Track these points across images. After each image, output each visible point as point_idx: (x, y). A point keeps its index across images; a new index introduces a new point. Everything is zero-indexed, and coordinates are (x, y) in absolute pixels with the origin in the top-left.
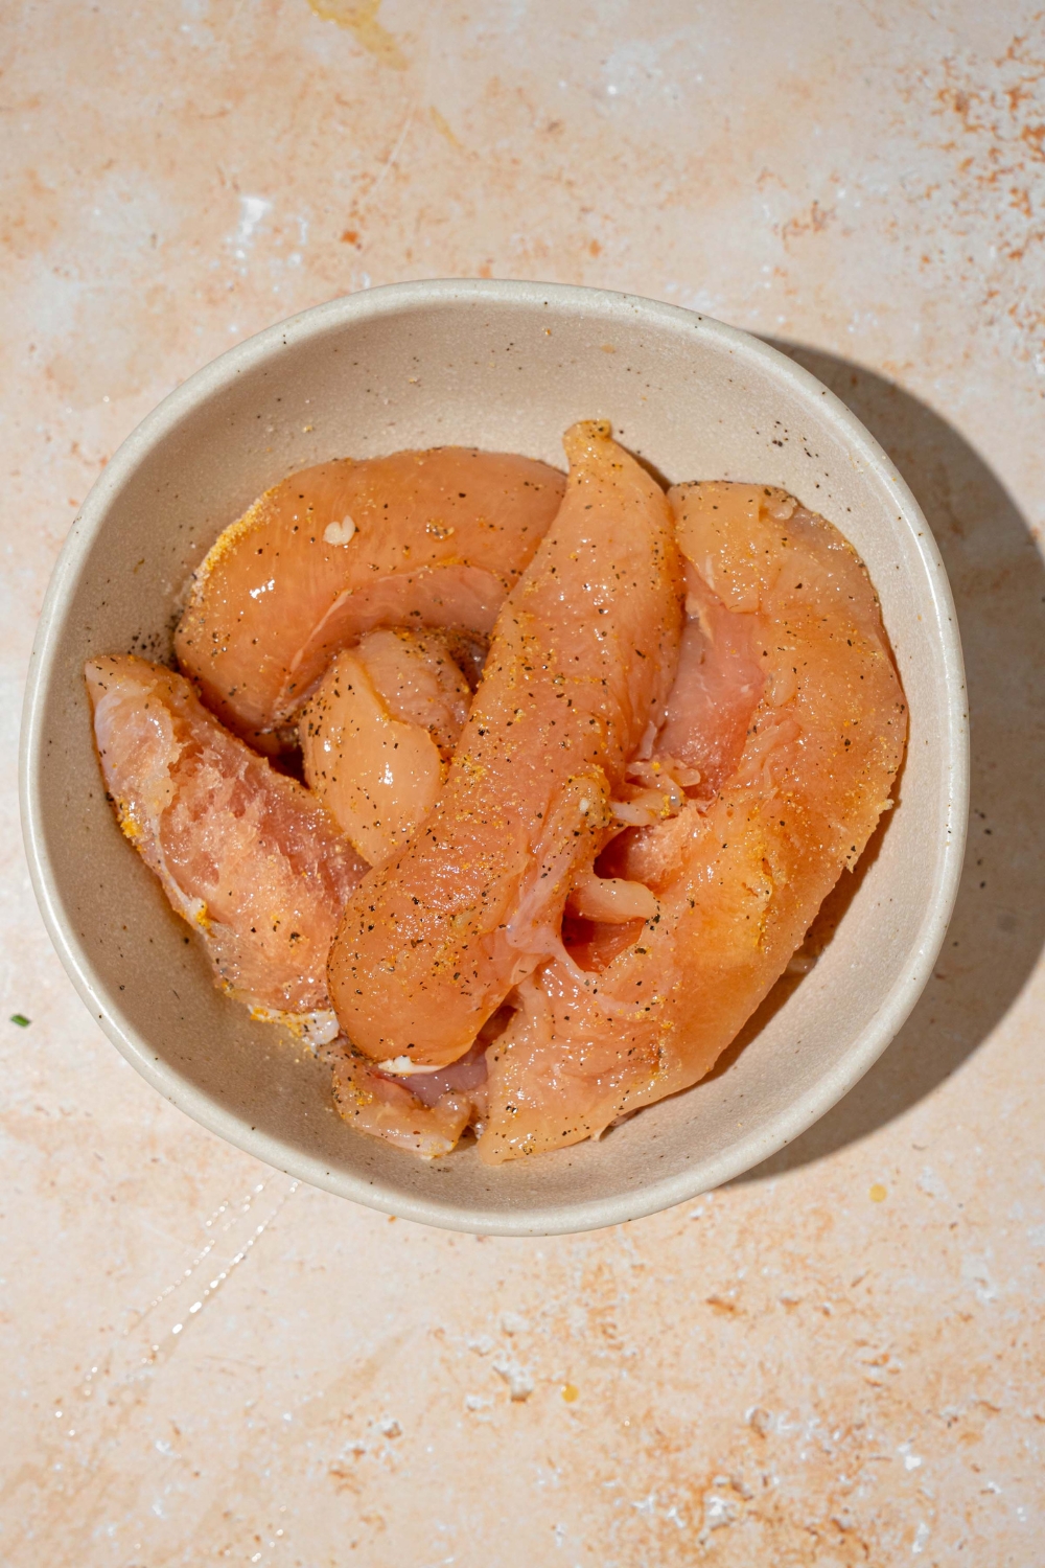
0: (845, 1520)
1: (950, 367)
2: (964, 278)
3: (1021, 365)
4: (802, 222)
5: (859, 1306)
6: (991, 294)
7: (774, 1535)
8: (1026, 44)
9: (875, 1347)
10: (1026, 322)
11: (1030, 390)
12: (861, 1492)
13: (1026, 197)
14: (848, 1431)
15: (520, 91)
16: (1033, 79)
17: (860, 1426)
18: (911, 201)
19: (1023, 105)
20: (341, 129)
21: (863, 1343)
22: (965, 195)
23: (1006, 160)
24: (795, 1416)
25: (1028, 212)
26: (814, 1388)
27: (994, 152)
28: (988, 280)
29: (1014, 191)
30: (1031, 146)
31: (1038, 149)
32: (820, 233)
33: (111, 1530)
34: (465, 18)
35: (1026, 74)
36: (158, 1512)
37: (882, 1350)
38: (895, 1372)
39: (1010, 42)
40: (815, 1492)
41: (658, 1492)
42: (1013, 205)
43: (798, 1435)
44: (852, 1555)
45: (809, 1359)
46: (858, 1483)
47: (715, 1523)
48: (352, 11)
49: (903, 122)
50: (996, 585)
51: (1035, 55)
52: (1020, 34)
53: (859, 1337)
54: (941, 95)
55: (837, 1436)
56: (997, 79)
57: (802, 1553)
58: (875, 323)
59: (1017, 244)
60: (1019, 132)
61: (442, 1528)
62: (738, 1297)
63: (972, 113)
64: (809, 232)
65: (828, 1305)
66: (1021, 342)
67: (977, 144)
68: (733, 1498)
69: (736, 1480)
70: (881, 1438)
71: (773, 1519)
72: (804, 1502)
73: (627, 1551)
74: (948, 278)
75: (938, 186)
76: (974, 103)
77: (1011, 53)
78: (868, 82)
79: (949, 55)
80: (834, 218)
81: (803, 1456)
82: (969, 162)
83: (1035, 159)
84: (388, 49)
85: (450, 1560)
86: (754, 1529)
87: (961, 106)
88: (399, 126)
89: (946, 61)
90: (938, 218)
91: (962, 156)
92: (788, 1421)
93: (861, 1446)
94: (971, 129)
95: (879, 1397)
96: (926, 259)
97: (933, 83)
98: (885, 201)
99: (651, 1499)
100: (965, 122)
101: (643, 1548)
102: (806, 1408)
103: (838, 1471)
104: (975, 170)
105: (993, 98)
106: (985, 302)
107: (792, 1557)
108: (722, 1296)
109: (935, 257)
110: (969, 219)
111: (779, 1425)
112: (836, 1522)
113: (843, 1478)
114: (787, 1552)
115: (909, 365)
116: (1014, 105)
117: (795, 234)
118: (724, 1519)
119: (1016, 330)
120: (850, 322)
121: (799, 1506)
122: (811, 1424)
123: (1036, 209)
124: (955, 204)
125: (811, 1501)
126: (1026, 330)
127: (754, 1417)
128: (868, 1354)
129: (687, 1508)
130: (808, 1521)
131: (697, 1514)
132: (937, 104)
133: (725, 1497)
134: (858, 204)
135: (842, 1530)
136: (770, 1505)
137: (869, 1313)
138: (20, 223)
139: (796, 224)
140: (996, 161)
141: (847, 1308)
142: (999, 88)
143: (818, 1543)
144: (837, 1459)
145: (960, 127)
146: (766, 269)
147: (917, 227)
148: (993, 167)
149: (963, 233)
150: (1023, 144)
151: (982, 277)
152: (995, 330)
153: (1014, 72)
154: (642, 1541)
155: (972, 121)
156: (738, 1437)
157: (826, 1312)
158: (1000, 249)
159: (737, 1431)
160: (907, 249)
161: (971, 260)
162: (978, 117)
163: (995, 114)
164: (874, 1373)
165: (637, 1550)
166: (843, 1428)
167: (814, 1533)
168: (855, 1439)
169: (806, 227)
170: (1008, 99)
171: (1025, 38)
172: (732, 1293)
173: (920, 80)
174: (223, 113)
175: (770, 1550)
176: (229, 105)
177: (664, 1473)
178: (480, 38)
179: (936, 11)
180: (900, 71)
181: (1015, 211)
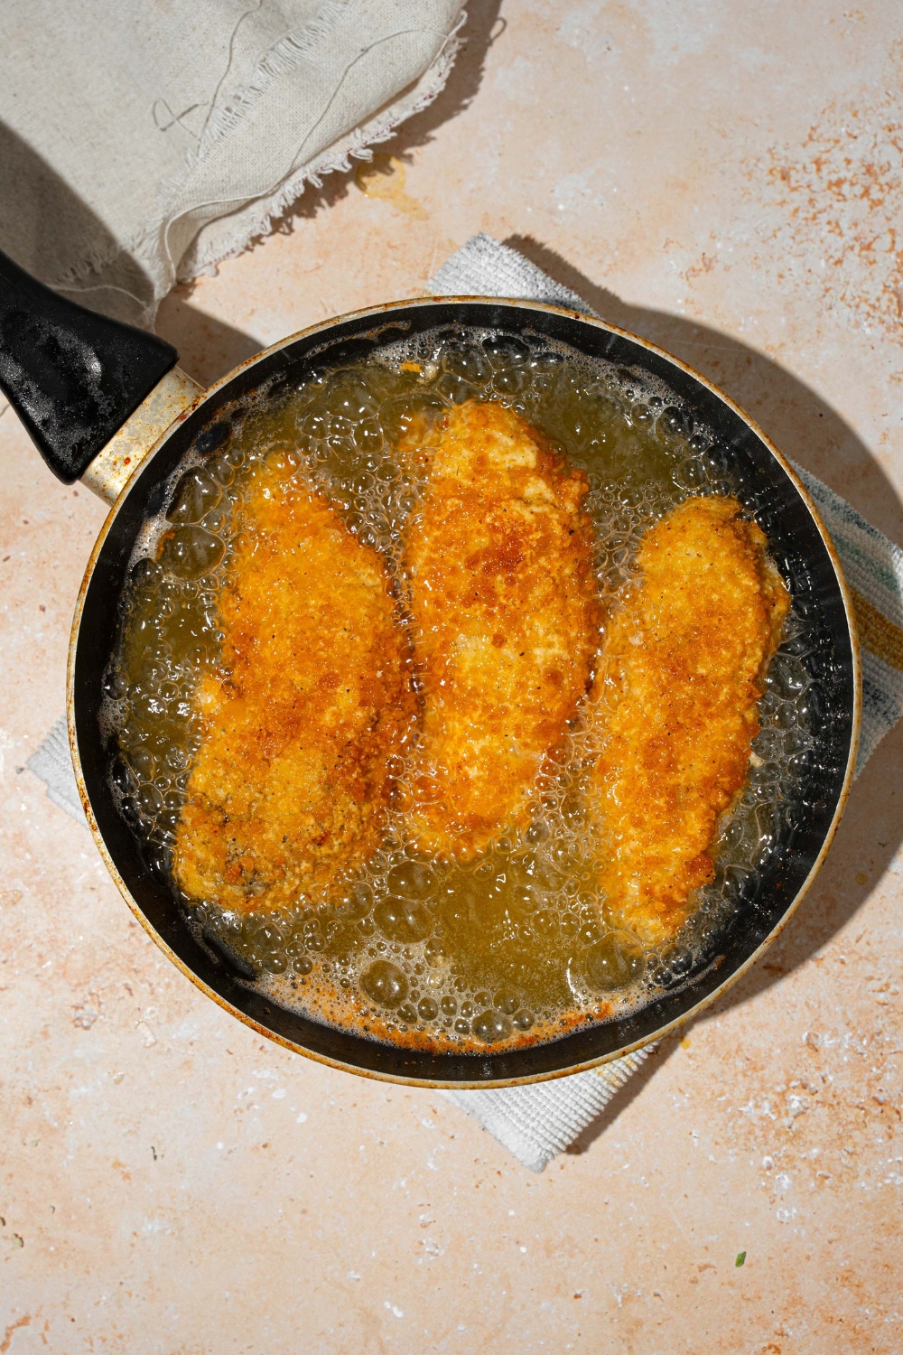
0: (881, 1097)
1: (809, 341)
2: (807, 283)
3: (855, 331)
4: (697, 268)
5: (863, 955)
6: (827, 290)
7: (836, 1114)
8: (819, 131)
9: (879, 979)
10: (852, 304)
11: (864, 346)
12: (888, 1076)
13: (837, 225)
14: (872, 1038)
15: (503, 218)
16: (828, 151)
17: (879, 1033)
18: (764, 242)
19: (825, 169)
20: (394, 263)
21: (871, 978)
22: (798, 231)
23: (820, 205)
24: (835, 1034)
25: (841, 234)
26: (844, 1013)
27: (811, 201)
28: (823, 282)
29: (829, 223)
30: (834, 193)
31: (839, 194)
32: (710, 272)
33: (403, 1183)
34: (460, 181)
35: (823, 149)
36: (432, 1166)
37: (884, 981)
38: (895, 993)
39: (809, 131)
40: (858, 1081)
41: (754, 1098)
42: (830, 232)
43: (840, 1046)
44: (890, 1119)
45: (837, 995)
46: (884, 1071)
47: (795, 1113)
48: (388, 190)
49: (749, 193)
50: (865, 474)
51: (826, 136)
52: (814, 125)
53: (867, 975)
54: (771, 172)
55: (865, 1042)
56: (805, 156)
57: (858, 1124)
58: (756, 322)
59: (838, 255)
60: (825, 185)
61: (618, 1146)
62: (783, 961)
63: (793, 180)
64: (703, 273)
65: (842, 957)
66: (852, 316)
67: (800, 198)
68: (805, 1094)
69: (804, 1082)
70: (895, 1038)
71: (833, 1104)
72: (853, 1090)
73: (741, 1141)
74: (797, 285)
75: (780, 229)
76: (793, 173)
77: (811, 138)
78: (723, 172)
79: (771, 146)
80: (717, 261)
81: (845, 1059)
82: (796, 210)
83: (838, 201)
84: (415, 209)
85: (627, 1166)
86: (822, 1112)
87: (785, 177)
88: (430, 255)
89: (770, 151)
90: (784, 249)
91: (792, 207)
92: (831, 1038)
93: (882, 1046)
94: (794, 189)
95: (888, 1012)
96: (781, 276)
97: (765, 165)
98: (747, 245)
99: (751, 1104)
100: (789, 187)
101: (752, 1137)
102: (842, 1027)
103: (870, 1065)
104: (801, 215)
105: (804, 168)
106: (824, 296)
107: (851, 1127)
108: (773, 962)
109: (786, 273)
110: (803, 246)
111: (826, 1042)
112: (875, 1099)
113: (874, 1069)
114: (847, 1124)
115: (782, 345)
116: (819, 170)
117: (695, 276)
118: (801, 1109)
119: (848, 309)
120: (740, 324)
121: (849, 1092)
122: (847, 1037)
123: (845, 231)
124: (793, 238)
125: (856, 1088)
126: (854, 308)
127: (808, 1039)
128: (875, 985)
129: (776, 1106)
130: (857, 1101)
131: (783, 1109)
132: (770, 178)
133: (799, 1094)
134: (731, 250)
135: (880, 1104)
136: (831, 1094)
137: (870, 958)
138: (203, 359)
139: (694, 270)
140: (814, 207)
141: (856, 957)
142: (807, 161)
143: (866, 1115)
144: (868, 1057)
145: (787, 190)
146: (680, 301)
147: (771, 257)
148: (813, 211)
149: (803, 255)
150: (829, 192)
151: (819, 281)
152: (834, 312)
153: (815, 149)
154: (750, 1133)
155: (793, 184)
156: (800, 1054)
157: (843, 962)
158: (827, 261)
159: (799, 1050)
160: (768, 272)
161: (810, 271)
162: (797, 181)
163: (807, 177)
164: (882, 996)
165: (748, 1139)
166: (868, 1036)
167: (862, 1109)
168: (877, 1043)
169: (701, 270)
170: (814, 166)
171: (818, 126)
172: (779, 959)
173: (756, 165)
174: (318, 268)
175: (835, 1124)
176: (321, 262)
177: (756, 1085)
178: (472, 191)
179: (757, 121)
180: (742, 162)
181: (832, 235)
